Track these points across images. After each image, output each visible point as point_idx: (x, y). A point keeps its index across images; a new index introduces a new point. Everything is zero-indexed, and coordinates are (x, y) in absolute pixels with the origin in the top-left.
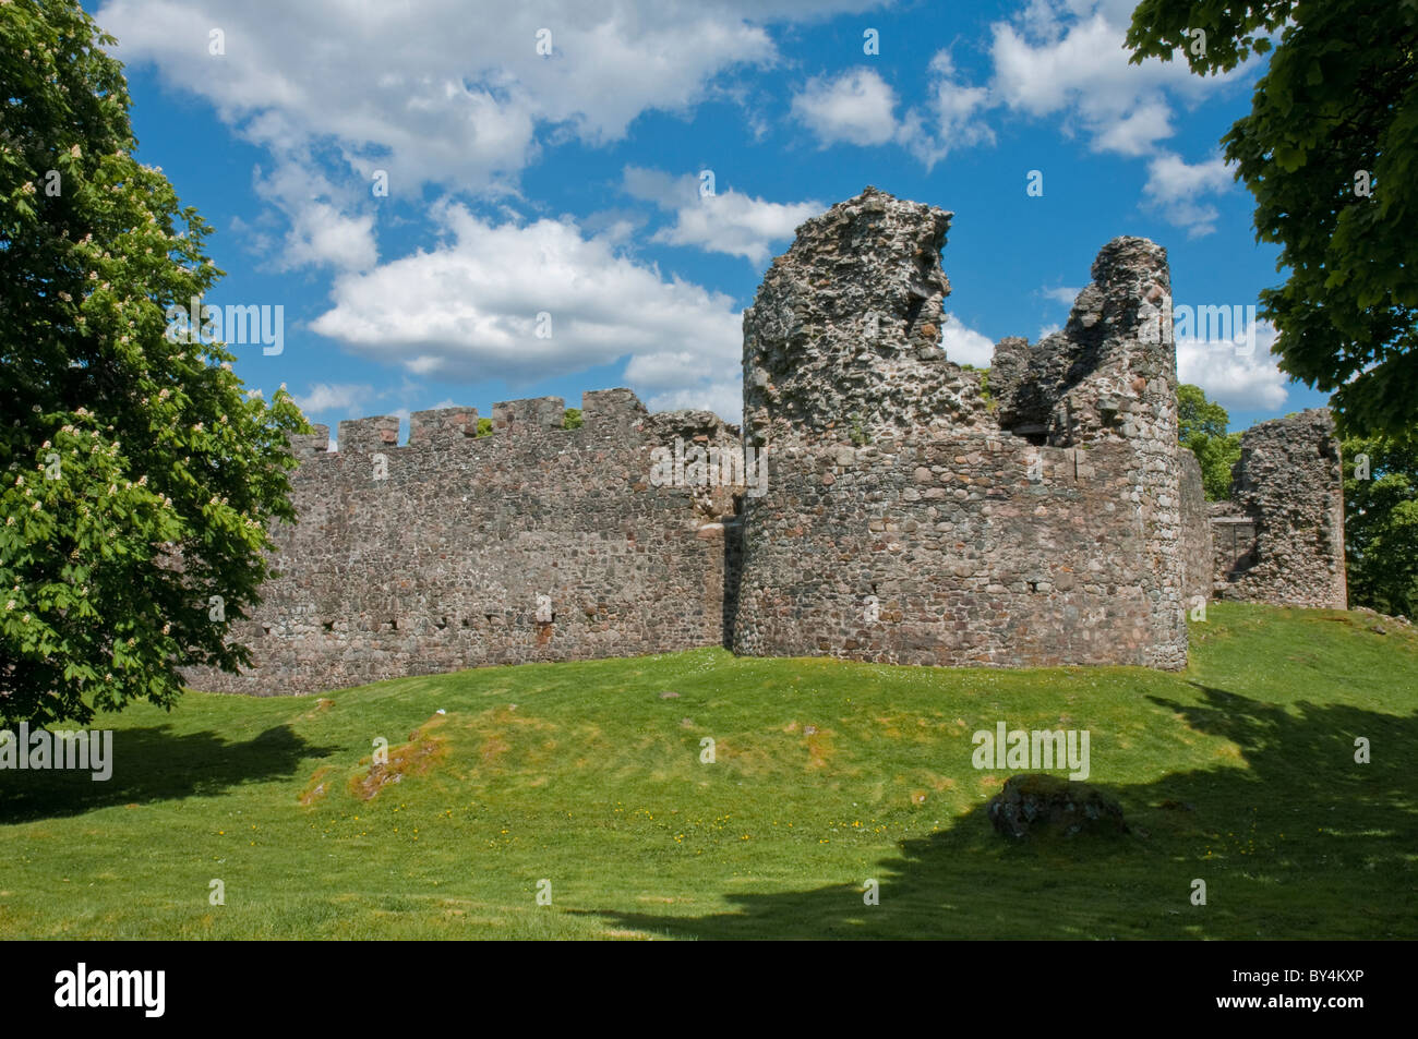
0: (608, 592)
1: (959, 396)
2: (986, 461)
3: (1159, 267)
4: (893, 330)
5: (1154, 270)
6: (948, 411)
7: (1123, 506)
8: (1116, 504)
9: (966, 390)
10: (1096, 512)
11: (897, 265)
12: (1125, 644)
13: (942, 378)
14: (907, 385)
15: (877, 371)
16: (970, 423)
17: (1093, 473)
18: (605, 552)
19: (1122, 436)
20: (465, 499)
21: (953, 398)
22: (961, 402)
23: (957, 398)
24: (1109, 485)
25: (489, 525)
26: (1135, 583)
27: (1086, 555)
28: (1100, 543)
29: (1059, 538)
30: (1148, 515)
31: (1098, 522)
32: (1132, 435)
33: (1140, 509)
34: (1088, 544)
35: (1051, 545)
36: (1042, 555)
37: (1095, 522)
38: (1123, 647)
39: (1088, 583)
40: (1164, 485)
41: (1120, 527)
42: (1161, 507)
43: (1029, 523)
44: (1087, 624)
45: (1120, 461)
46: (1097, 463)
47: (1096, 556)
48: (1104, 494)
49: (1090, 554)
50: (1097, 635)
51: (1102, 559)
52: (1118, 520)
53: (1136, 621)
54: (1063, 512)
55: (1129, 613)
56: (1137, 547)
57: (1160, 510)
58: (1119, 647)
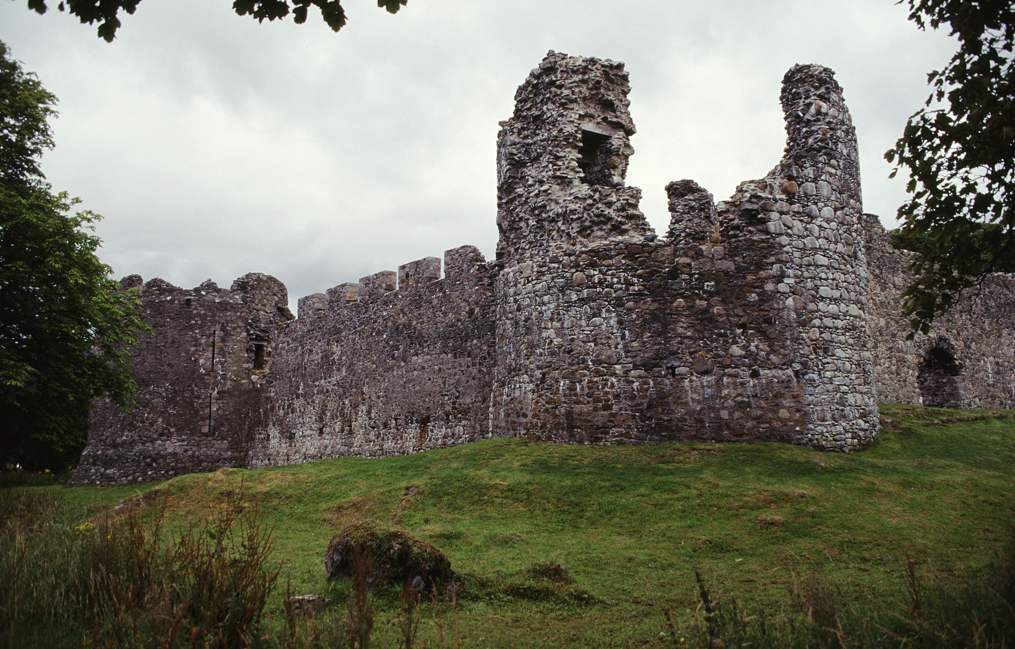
0: (457, 397)
1: (611, 211)
2: (629, 263)
3: (821, 86)
4: (566, 162)
5: (817, 88)
6: (605, 223)
7: (765, 297)
8: (758, 295)
9: (618, 204)
10: (737, 302)
11: (566, 109)
12: (769, 423)
13: (597, 196)
14: (572, 206)
15: (554, 197)
16: (623, 232)
17: (733, 268)
18: (455, 368)
19: (767, 232)
20: (385, 336)
21: (606, 213)
22: (613, 215)
23: (611, 212)
24: (750, 278)
25: (396, 353)
26: (785, 367)
27: (727, 342)
28: (742, 330)
29: (698, 327)
30: (803, 304)
31: (739, 311)
32: (778, 232)
33: (790, 299)
34: (729, 332)
35: (689, 334)
36: (681, 343)
37: (736, 311)
38: (767, 425)
39: (729, 366)
40: (828, 279)
41: (764, 315)
42: (822, 298)
43: (668, 314)
44: (726, 405)
45: (763, 256)
46: (737, 258)
47: (737, 343)
48: (745, 285)
49: (730, 341)
50: (737, 415)
51: (744, 345)
52: (762, 310)
53: (784, 402)
54: (701, 304)
55: (775, 396)
56: (786, 334)
57: (821, 301)
58: (762, 426)
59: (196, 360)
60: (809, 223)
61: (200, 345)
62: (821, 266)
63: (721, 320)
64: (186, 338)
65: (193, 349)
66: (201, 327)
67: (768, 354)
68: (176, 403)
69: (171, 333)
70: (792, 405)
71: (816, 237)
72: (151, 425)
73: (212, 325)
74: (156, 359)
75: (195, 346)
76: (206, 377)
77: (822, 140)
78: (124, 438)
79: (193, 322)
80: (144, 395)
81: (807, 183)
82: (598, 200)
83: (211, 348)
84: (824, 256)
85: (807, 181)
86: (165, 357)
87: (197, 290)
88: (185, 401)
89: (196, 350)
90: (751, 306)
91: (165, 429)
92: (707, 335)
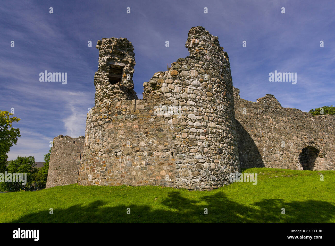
3: (196, 33)
7: (157, 120)
8: (154, 119)
10: (144, 122)
17: (143, 108)
19: (160, 92)
24: (150, 111)
26: (166, 151)
27: (139, 140)
28: (146, 135)
29: (127, 134)
30: (178, 122)
31: (145, 126)
32: (165, 91)
33: (171, 120)
34: (140, 136)
35: (124, 137)
36: (120, 141)
37: (144, 127)
38: (154, 178)
39: (138, 151)
40: (194, 111)
41: (157, 128)
42: (190, 120)
43: (117, 129)
44: (135, 169)
45: (157, 102)
46: (145, 104)
47: (144, 140)
48: (148, 115)
49: (140, 140)
50: (140, 173)
51: (146, 141)
52: (156, 125)
53: (164, 167)
54: (129, 124)
55: (159, 164)
56: (168, 135)
57: (189, 120)
58: (151, 178)
59: (75, 160)
60: (185, 87)
61: (76, 155)
62: (190, 105)
63: (137, 130)
64: (73, 153)
65: (74, 156)
66: (77, 150)
67: (157, 145)
68: (68, 174)
69: (68, 152)
70: (168, 168)
71: (188, 93)
72: (61, 181)
73: (80, 149)
74: (64, 160)
75: (75, 155)
76: (78, 165)
77: (195, 54)
78: (53, 185)
79: (75, 148)
80: (59, 171)
81: (183, 71)
82: (104, 87)
83: (80, 156)
84: (192, 101)
85: (183, 70)
86: (66, 159)
87: (77, 139)
88: (71, 173)
89: (75, 157)
90: (150, 124)
91: (64, 182)
92: (130, 137)
